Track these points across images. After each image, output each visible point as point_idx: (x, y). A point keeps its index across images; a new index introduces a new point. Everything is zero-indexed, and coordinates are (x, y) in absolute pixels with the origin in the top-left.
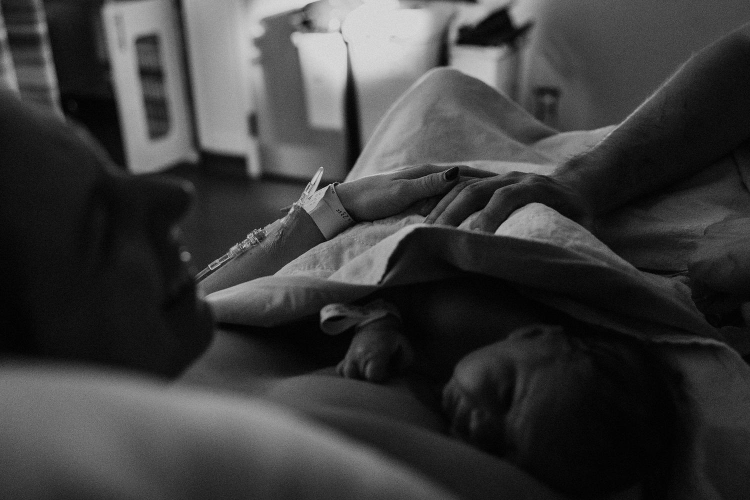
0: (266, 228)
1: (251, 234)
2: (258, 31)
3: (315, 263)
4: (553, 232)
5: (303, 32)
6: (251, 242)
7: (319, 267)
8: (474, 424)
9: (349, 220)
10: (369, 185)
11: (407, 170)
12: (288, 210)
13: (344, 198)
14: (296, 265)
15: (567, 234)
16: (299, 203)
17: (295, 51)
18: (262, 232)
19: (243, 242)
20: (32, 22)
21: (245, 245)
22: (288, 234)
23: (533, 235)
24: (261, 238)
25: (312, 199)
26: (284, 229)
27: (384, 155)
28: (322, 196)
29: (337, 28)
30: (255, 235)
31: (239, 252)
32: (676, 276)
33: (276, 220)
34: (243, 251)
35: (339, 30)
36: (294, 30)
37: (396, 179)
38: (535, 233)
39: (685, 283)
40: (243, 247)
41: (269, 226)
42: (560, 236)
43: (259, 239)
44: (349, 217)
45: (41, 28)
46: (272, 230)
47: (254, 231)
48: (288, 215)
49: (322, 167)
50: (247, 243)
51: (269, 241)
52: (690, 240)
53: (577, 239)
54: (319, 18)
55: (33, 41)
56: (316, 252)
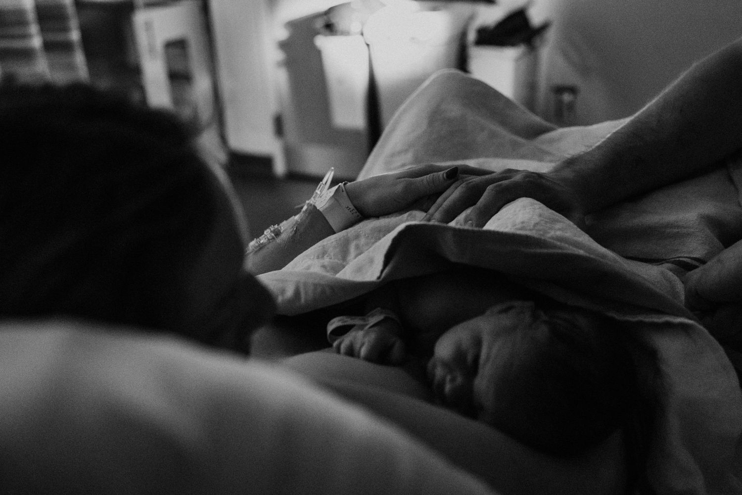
0: (281, 225)
1: (268, 230)
2: (283, 34)
3: (323, 253)
4: (536, 224)
5: (326, 35)
6: (268, 238)
7: (328, 256)
8: (448, 387)
9: (358, 216)
10: (376, 183)
11: (411, 169)
12: (302, 208)
13: (353, 196)
14: (307, 256)
15: (548, 225)
16: (311, 201)
17: (317, 54)
18: (278, 228)
19: (260, 238)
20: (66, 29)
21: (263, 240)
22: (302, 230)
23: (517, 227)
24: (277, 233)
25: (323, 197)
26: (298, 225)
27: (393, 155)
28: (332, 194)
29: (359, 30)
30: (271, 232)
31: (257, 247)
32: (663, 264)
33: (291, 217)
34: (261, 246)
35: (360, 33)
36: (317, 33)
37: (399, 178)
38: (519, 226)
39: (671, 270)
40: (261, 242)
41: (285, 222)
42: (541, 228)
43: (275, 235)
44: (358, 213)
45: (75, 35)
46: (286, 227)
47: (270, 227)
48: (302, 212)
49: (333, 168)
50: (264, 239)
51: (284, 236)
52: (676, 230)
53: (559, 229)
54: (341, 22)
55: (66, 47)
56: (325, 243)
